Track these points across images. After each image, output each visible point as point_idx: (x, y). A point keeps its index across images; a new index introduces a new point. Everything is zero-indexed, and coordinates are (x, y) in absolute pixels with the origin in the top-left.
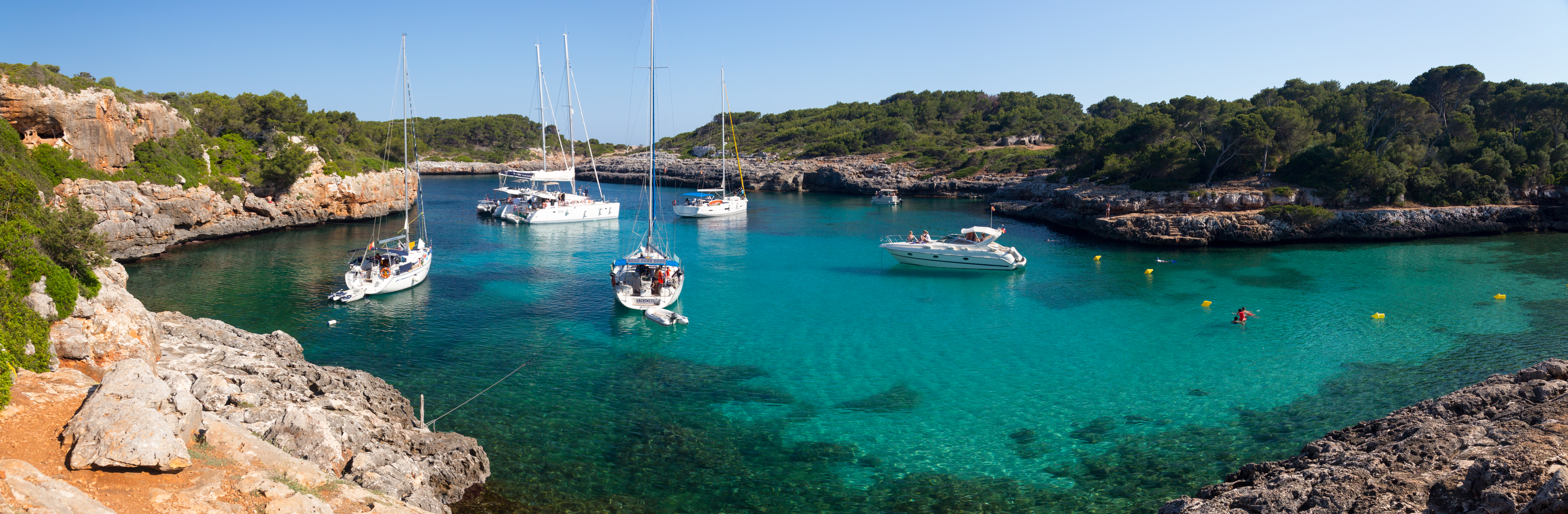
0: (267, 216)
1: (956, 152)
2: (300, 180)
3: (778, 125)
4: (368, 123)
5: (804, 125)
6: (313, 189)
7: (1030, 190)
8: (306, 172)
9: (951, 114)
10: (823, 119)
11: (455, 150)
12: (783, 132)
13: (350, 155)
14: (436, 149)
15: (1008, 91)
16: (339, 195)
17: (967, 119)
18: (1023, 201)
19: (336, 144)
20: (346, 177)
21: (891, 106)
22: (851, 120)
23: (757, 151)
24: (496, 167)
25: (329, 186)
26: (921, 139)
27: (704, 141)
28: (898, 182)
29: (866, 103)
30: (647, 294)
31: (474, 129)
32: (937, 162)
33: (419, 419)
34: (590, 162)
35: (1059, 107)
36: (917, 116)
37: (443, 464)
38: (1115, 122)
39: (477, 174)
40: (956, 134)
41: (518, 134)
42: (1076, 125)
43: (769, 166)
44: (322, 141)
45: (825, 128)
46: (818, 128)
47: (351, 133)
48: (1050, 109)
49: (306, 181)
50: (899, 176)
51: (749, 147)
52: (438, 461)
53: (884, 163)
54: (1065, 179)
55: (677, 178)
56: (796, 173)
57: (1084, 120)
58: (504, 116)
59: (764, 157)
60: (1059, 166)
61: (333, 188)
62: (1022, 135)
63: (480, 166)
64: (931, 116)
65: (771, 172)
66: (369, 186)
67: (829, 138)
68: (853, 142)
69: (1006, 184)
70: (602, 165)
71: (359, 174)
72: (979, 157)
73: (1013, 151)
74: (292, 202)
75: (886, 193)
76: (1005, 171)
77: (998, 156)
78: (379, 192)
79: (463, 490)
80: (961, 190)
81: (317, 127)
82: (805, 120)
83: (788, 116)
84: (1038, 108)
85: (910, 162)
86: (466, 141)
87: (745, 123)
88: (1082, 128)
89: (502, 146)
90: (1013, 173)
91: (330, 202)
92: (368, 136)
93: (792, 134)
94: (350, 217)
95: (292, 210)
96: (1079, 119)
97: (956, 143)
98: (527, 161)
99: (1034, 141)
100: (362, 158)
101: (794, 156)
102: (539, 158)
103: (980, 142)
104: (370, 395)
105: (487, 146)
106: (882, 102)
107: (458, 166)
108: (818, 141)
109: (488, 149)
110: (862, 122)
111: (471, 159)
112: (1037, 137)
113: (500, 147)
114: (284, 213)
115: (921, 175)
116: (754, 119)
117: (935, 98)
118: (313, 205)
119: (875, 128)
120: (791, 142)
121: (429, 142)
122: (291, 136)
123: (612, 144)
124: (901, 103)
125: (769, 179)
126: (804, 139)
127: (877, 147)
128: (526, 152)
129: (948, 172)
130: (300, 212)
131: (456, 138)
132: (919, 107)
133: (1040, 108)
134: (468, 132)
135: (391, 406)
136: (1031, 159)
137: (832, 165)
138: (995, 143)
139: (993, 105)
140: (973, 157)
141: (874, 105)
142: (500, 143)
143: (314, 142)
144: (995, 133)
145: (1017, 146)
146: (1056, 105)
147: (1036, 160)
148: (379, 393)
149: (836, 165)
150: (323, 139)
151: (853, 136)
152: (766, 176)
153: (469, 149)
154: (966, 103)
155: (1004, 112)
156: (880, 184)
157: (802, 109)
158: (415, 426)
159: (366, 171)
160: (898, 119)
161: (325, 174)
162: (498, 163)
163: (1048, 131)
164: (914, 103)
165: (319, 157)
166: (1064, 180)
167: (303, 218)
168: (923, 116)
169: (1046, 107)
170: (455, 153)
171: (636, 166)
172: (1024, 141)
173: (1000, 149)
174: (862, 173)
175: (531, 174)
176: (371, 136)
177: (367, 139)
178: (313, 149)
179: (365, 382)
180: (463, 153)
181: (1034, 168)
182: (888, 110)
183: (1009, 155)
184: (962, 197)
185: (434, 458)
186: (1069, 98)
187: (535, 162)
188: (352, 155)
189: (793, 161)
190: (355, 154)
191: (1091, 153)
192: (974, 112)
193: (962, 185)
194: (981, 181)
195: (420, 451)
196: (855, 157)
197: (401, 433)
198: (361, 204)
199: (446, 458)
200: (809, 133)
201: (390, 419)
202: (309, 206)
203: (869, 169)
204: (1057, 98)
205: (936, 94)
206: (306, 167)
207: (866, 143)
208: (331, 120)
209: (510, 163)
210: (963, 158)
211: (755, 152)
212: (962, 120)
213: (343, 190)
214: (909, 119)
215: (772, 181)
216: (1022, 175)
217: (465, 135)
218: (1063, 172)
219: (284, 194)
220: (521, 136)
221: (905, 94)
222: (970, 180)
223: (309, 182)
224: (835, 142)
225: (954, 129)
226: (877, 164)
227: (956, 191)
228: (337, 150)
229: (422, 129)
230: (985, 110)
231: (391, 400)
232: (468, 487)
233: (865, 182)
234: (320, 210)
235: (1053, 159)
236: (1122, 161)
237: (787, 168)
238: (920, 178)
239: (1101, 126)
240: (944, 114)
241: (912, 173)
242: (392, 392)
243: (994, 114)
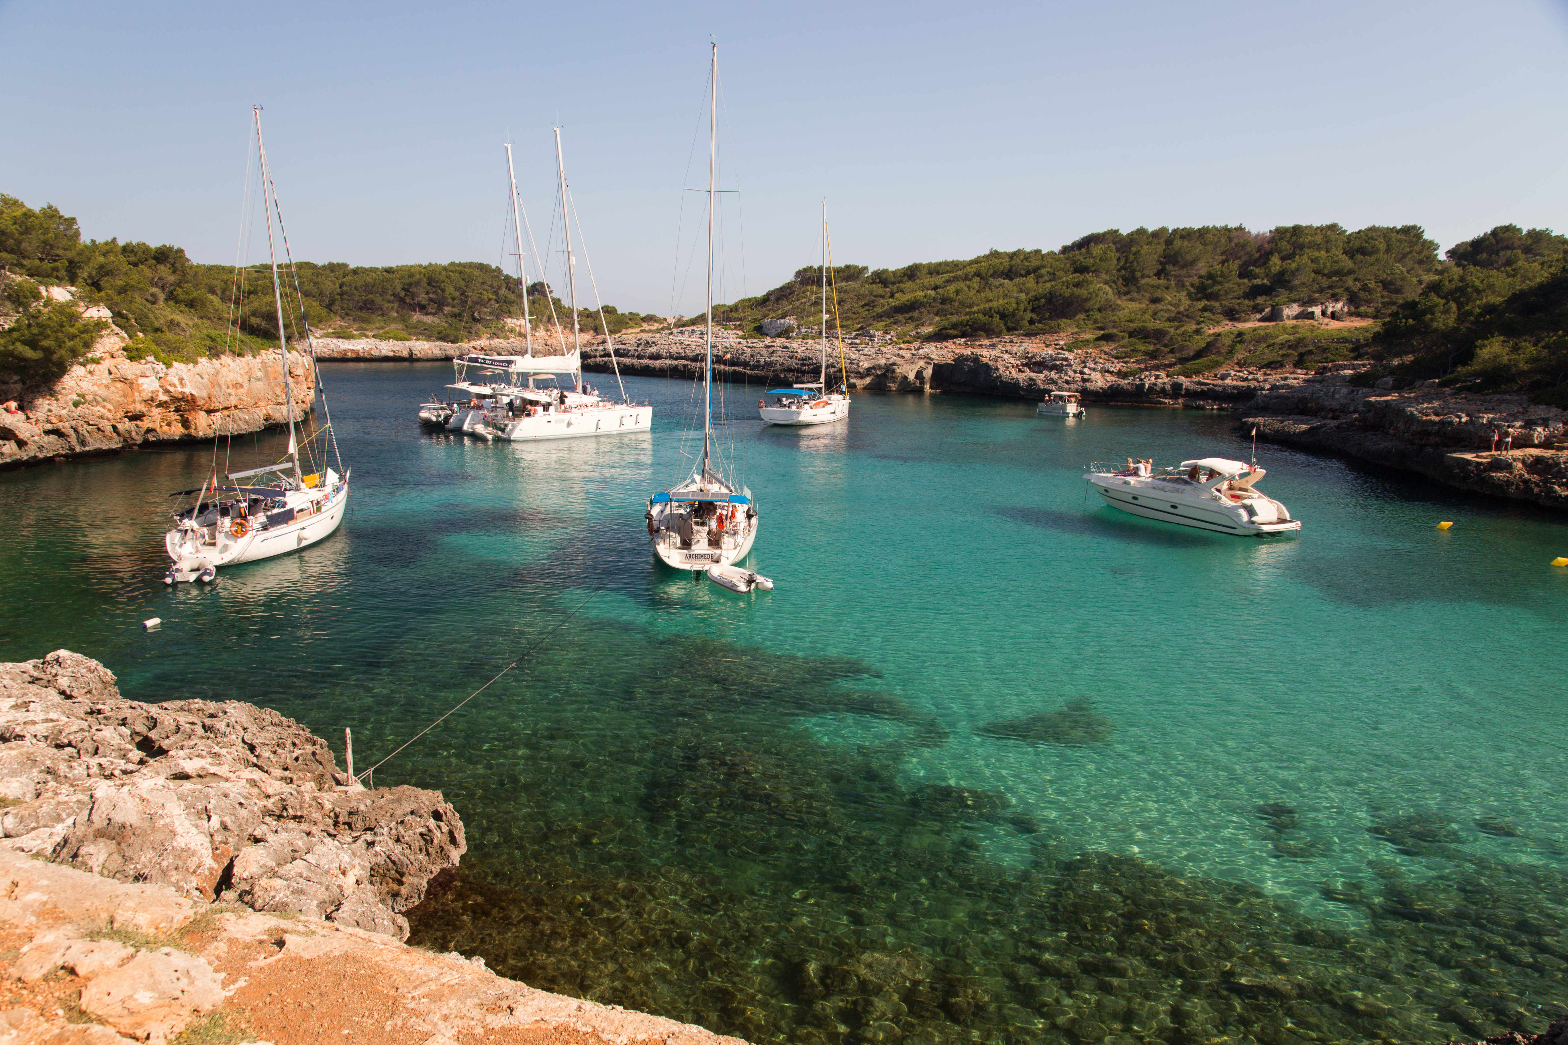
0: (8, 439)
1: (1186, 331)
2: (77, 371)
3: (895, 288)
4: (210, 268)
5: (935, 288)
6: (107, 387)
7: (1319, 398)
8: (90, 355)
9: (1183, 267)
10: (966, 278)
11: (378, 321)
12: (902, 298)
13: (178, 324)
14: (343, 318)
15: (1289, 224)
16: (163, 398)
17: (1210, 276)
18: (1303, 417)
19: (149, 305)
20: (175, 364)
21: (1079, 256)
22: (1011, 279)
23: (862, 328)
24: (450, 349)
25: (141, 380)
26: (1127, 311)
27: (780, 312)
28: (1084, 380)
29: (1037, 252)
30: (701, 545)
31: (410, 284)
32: (1151, 348)
33: (346, 771)
34: (604, 342)
35: (1388, 250)
36: (1123, 272)
37: (390, 843)
38: (1508, 276)
39: (419, 360)
40: (1188, 302)
41: (486, 296)
42: (1420, 282)
43: (879, 352)
44: (117, 299)
45: (970, 292)
46: (957, 292)
47: (179, 284)
48: (1370, 254)
49: (91, 373)
50: (1086, 370)
51: (849, 322)
52: (381, 838)
53: (1062, 349)
54: (1389, 380)
55: (737, 369)
56: (921, 363)
57: (1441, 273)
58: (460, 265)
59: (872, 337)
60: (1378, 357)
61: (149, 385)
62: (1312, 302)
63: (423, 347)
64: (1146, 272)
65: (883, 362)
66: (222, 381)
67: (975, 309)
68: (1014, 315)
69: (1274, 387)
70: (623, 347)
71: (200, 359)
72: (1228, 341)
73: (1290, 331)
74: (64, 412)
75: (1061, 398)
76: (1273, 365)
77: (1261, 339)
78: (241, 391)
79: (425, 884)
80: (1191, 395)
81: (105, 271)
82: (938, 280)
83: (912, 273)
84: (1345, 252)
85: (1106, 349)
86: (396, 305)
87: (844, 284)
88: (1434, 287)
89: (460, 315)
90: (1289, 368)
91: (145, 410)
92: (212, 291)
93: (917, 301)
94: (190, 435)
95: (65, 427)
96: (1429, 271)
97: (1187, 316)
98: (501, 341)
99: (1333, 313)
100: (205, 331)
101: (918, 336)
102: (523, 335)
103: (1232, 315)
104: (256, 742)
105: (434, 314)
106: (1065, 250)
107: (386, 348)
108: (957, 313)
109: (436, 320)
110: (1030, 281)
111: (407, 336)
112: (1339, 305)
113: (455, 316)
114: (47, 432)
115: (1124, 369)
116: (858, 277)
117: (1155, 241)
118: (110, 415)
119: (1050, 293)
120: (915, 314)
121: (331, 305)
122: (47, 286)
123: (638, 315)
124: (1097, 250)
125: (879, 372)
126: (935, 309)
127: (1053, 323)
128: (500, 326)
129: (1171, 365)
130: (83, 429)
131: (378, 300)
132: (1127, 257)
133: (1351, 253)
134: (399, 289)
135: (295, 755)
136: (1324, 343)
137: (978, 351)
138: (1258, 316)
139: (1259, 250)
140: (1216, 340)
141: (1052, 253)
142: (456, 310)
143: (101, 300)
144: (1260, 300)
145: (1300, 322)
146: (1382, 247)
147: (1332, 346)
148: (271, 735)
149: (985, 353)
150: (119, 293)
151: (1015, 306)
152: (874, 368)
153: (403, 319)
154: (1209, 248)
155: (1279, 262)
156: (1054, 382)
157: (934, 261)
158: (338, 783)
159: (214, 353)
160: (1089, 277)
161: (131, 359)
162: (453, 342)
163: (1362, 295)
164: (1118, 250)
165: (114, 327)
166: (1386, 383)
167: (89, 439)
168: (1133, 272)
169: (1363, 251)
170: (378, 325)
171: (674, 349)
172: (1313, 313)
173: (1266, 328)
174: (1026, 365)
175: (510, 362)
176: (219, 292)
177: (211, 297)
178: (101, 313)
179: (245, 720)
180: (393, 326)
181: (1326, 360)
182: (1074, 262)
183: (1284, 337)
184: (1192, 408)
185: (375, 834)
186: (1411, 233)
187: (514, 342)
188: (183, 325)
189: (916, 344)
190: (190, 323)
191: (1447, 335)
192: (1223, 263)
193: (1192, 387)
194: (1228, 381)
195: (349, 825)
196: (1015, 340)
197: (315, 798)
198: (209, 412)
199: (394, 831)
200: (944, 301)
201: (295, 777)
202: (101, 417)
203: (1038, 359)
204: (1387, 234)
205: (1156, 234)
206: (88, 345)
207: (1034, 316)
208: (133, 259)
209: (473, 343)
210: (1199, 342)
211: (858, 330)
212: (1200, 277)
213: (171, 389)
214: (1108, 278)
215: (884, 375)
216: (1304, 371)
217: (394, 295)
218: (1385, 368)
219: (44, 397)
220: (490, 300)
221: (1104, 234)
222: (1209, 380)
223: (97, 373)
224: (985, 315)
225: (1185, 293)
226: (1050, 351)
227: (1182, 396)
228: (151, 316)
229: (316, 283)
230: (1244, 258)
231: (294, 744)
232: (432, 876)
233: (1031, 379)
234: (125, 425)
235: (1367, 345)
236: (1516, 349)
237: (907, 355)
238: (1121, 374)
239: (1477, 283)
240: (1169, 267)
241: (1108, 366)
242: (294, 730)
243: (1260, 266)
